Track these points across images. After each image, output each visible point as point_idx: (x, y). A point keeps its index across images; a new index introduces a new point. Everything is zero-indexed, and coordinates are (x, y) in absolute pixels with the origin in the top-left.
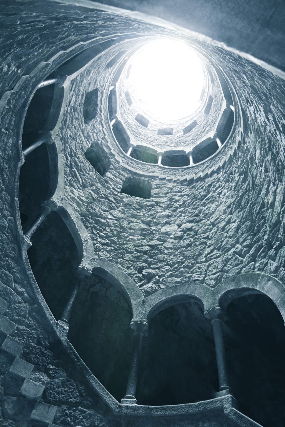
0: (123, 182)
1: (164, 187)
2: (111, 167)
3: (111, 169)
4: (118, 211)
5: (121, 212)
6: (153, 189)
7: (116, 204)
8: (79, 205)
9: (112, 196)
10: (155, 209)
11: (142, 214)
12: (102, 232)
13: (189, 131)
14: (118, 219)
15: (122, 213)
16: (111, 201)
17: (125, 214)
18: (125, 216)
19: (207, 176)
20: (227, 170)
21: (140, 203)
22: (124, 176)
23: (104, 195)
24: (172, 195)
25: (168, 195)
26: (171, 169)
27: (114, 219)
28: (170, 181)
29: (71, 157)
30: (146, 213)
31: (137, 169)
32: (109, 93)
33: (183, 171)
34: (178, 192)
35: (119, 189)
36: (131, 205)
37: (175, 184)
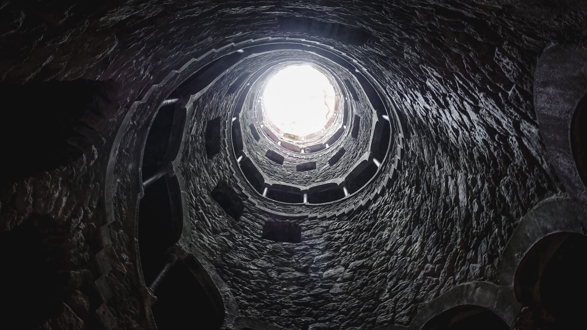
0: (262, 226)
1: (317, 227)
2: (245, 209)
3: (246, 212)
4: (262, 259)
5: (266, 261)
6: (304, 231)
7: (258, 252)
8: (211, 254)
9: (252, 243)
10: (310, 253)
11: (294, 261)
12: (246, 286)
13: (337, 161)
14: (264, 269)
15: (268, 262)
16: (251, 249)
17: (272, 263)
18: (273, 265)
19: (369, 203)
20: (394, 188)
21: (289, 248)
22: (263, 220)
23: (242, 242)
24: (330, 234)
25: (324, 234)
26: (322, 205)
27: (259, 270)
28: (324, 219)
29: (196, 197)
30: (300, 259)
31: (279, 211)
32: (232, 124)
33: (338, 205)
34: (337, 229)
35: (260, 234)
36: (278, 252)
37: (331, 222)
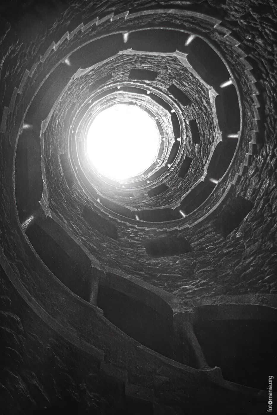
0: (214, 231)
1: (249, 180)
2: (187, 238)
3: (189, 239)
4: (247, 248)
5: (251, 245)
6: (245, 195)
7: (237, 248)
9: (223, 249)
10: (273, 198)
11: (269, 219)
12: (265, 277)
13: (198, 134)
14: (259, 251)
15: (254, 243)
16: (229, 252)
17: (257, 240)
18: (260, 241)
21: (253, 217)
22: (209, 227)
23: (216, 257)
24: (265, 169)
25: (262, 176)
26: (232, 166)
27: (256, 256)
28: (246, 169)
30: (272, 211)
31: (209, 210)
33: (242, 149)
34: (265, 160)
35: (220, 238)
36: (250, 230)
37: (254, 164)
